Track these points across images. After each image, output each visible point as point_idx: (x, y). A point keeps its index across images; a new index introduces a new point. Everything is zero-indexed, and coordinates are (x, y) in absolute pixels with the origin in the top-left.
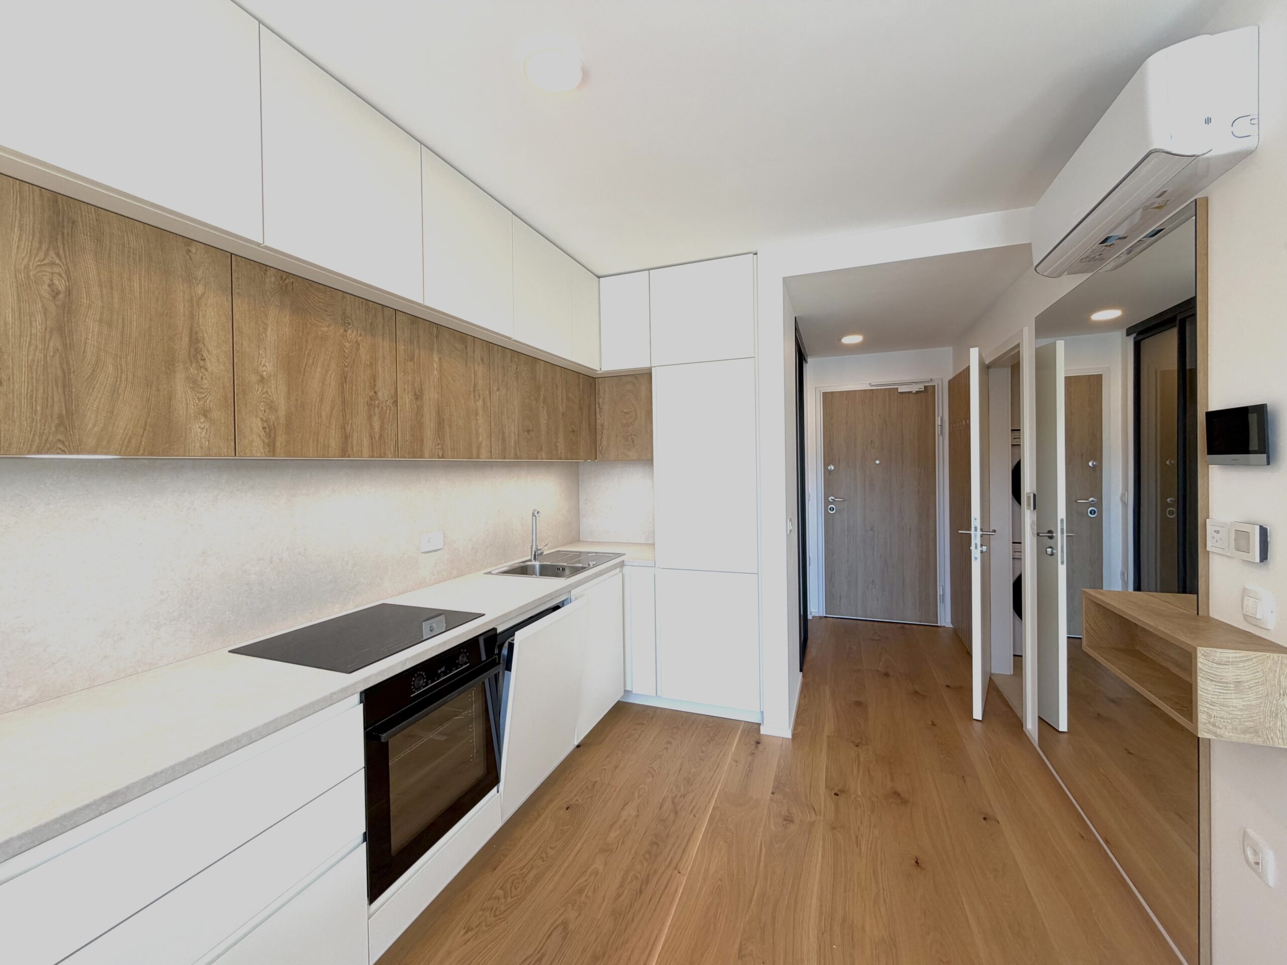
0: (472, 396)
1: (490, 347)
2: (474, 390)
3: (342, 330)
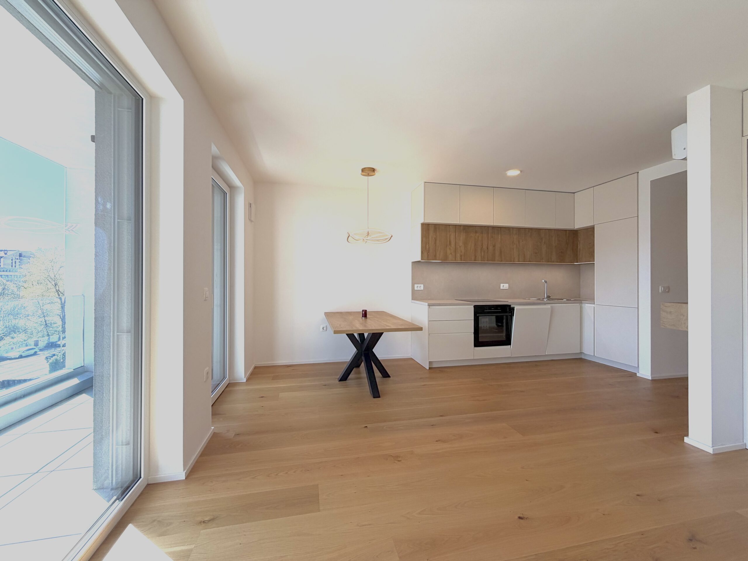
1: (519, 229)
2: (513, 243)
3: (475, 234)
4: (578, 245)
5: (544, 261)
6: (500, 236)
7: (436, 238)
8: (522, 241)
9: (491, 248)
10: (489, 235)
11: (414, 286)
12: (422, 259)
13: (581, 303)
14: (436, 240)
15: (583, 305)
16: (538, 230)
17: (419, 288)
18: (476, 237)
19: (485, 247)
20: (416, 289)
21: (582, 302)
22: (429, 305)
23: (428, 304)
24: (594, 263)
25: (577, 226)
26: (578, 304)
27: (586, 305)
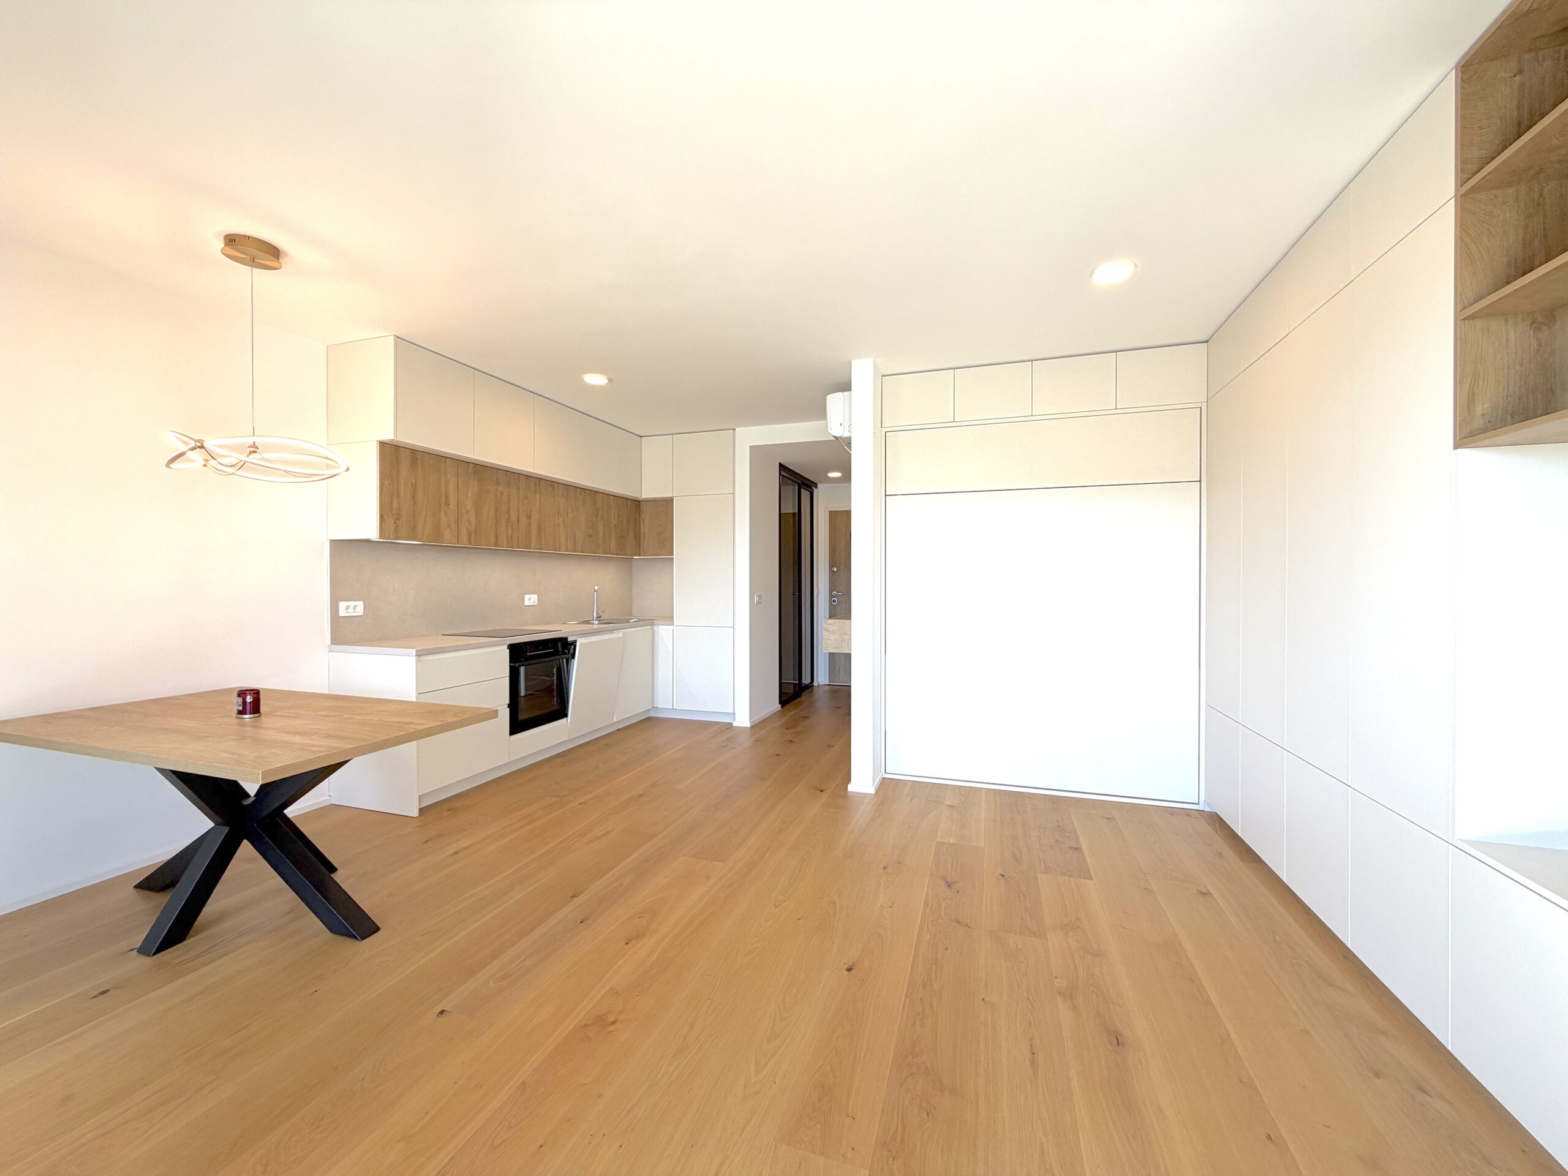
0: (557, 515)
1: (567, 487)
2: (558, 513)
3: (496, 487)
4: (642, 527)
5: (601, 551)
6: (538, 496)
7: (415, 483)
8: (572, 512)
9: (523, 519)
10: (521, 492)
11: (338, 606)
12: (381, 537)
13: (653, 625)
14: (414, 486)
15: (655, 628)
16: (594, 493)
17: (351, 610)
18: (498, 493)
19: (513, 516)
20: (342, 613)
21: (653, 622)
22: (419, 654)
23: (417, 651)
24: (673, 558)
25: (645, 495)
26: (649, 627)
27: (660, 627)
